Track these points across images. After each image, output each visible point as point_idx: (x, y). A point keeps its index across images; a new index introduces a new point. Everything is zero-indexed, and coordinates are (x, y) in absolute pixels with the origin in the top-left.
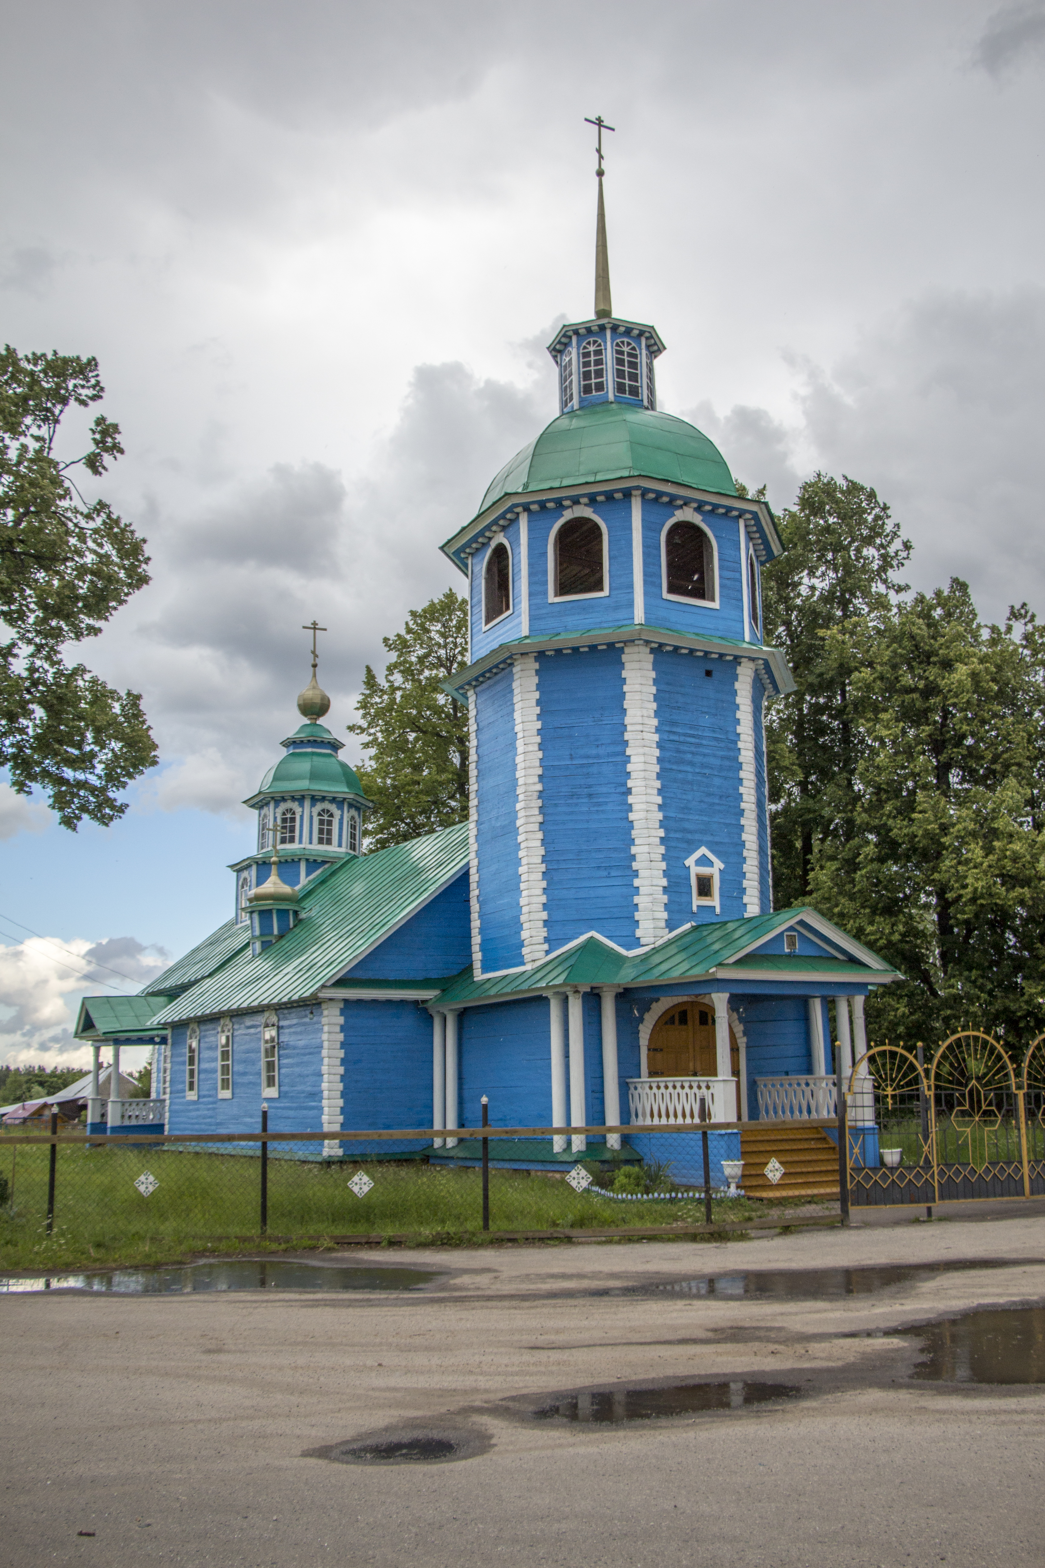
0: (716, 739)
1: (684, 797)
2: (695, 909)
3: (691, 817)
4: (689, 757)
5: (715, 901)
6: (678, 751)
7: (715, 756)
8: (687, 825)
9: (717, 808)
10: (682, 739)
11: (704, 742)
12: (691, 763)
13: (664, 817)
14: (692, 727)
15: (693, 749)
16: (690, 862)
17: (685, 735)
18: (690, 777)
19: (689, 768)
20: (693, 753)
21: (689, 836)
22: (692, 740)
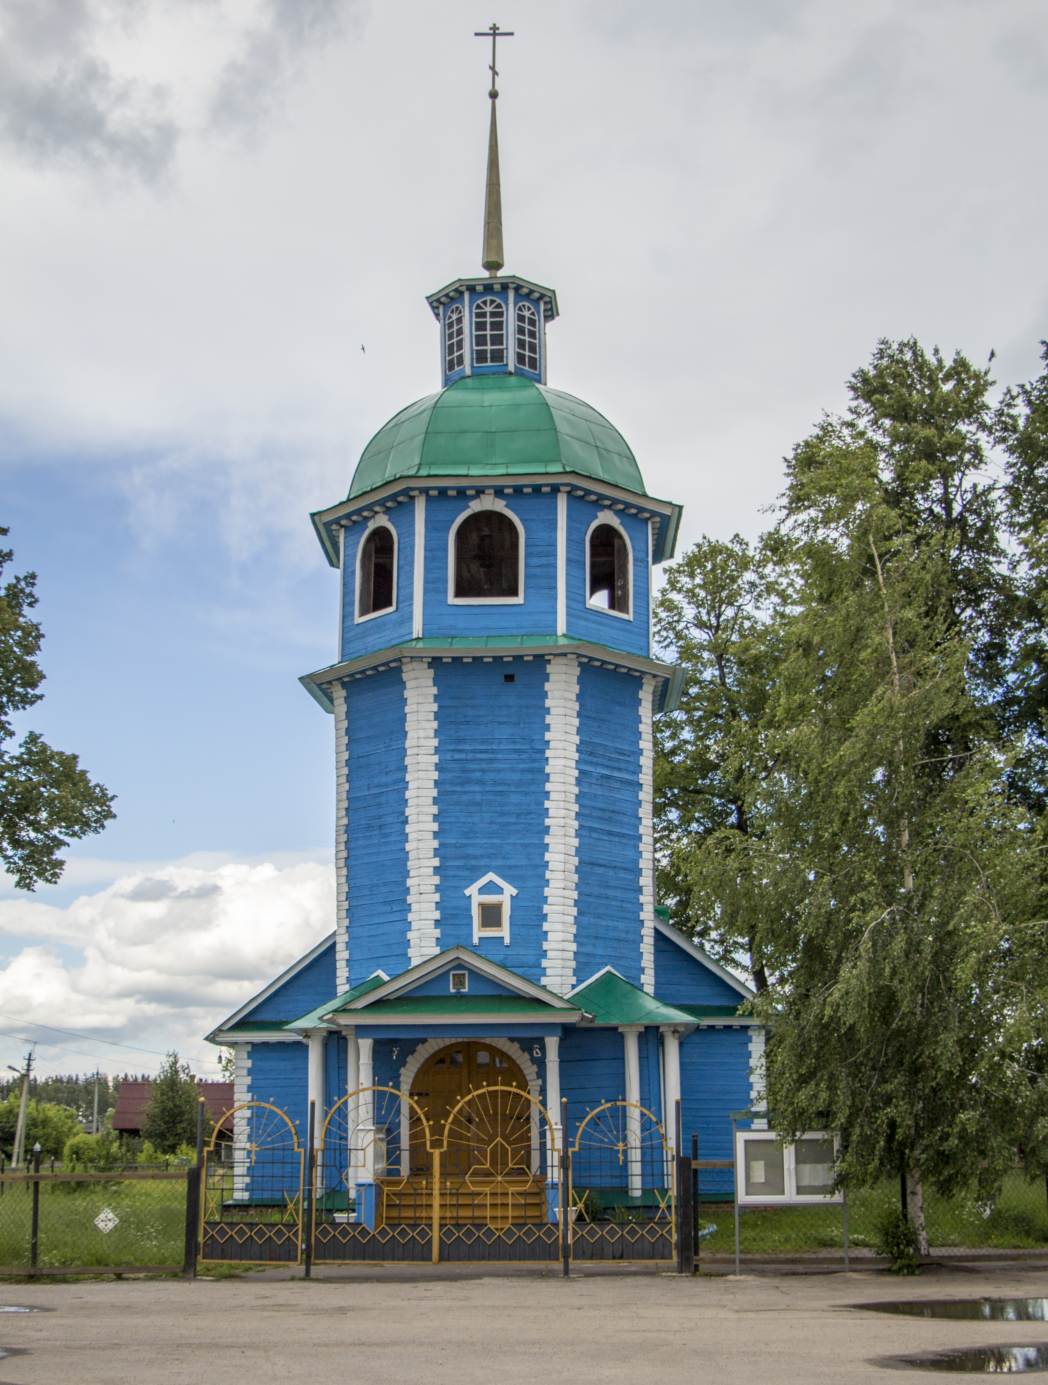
0: (515, 751)
1: (469, 820)
2: (476, 941)
3: (476, 841)
4: (478, 774)
5: (505, 932)
6: (464, 771)
7: (513, 770)
8: (470, 851)
9: (513, 828)
10: (470, 756)
11: (500, 756)
12: (480, 782)
13: (441, 845)
14: (483, 742)
15: (484, 766)
16: (472, 890)
17: (474, 751)
18: (478, 797)
19: (477, 788)
20: (483, 771)
21: (474, 862)
22: (485, 756)
